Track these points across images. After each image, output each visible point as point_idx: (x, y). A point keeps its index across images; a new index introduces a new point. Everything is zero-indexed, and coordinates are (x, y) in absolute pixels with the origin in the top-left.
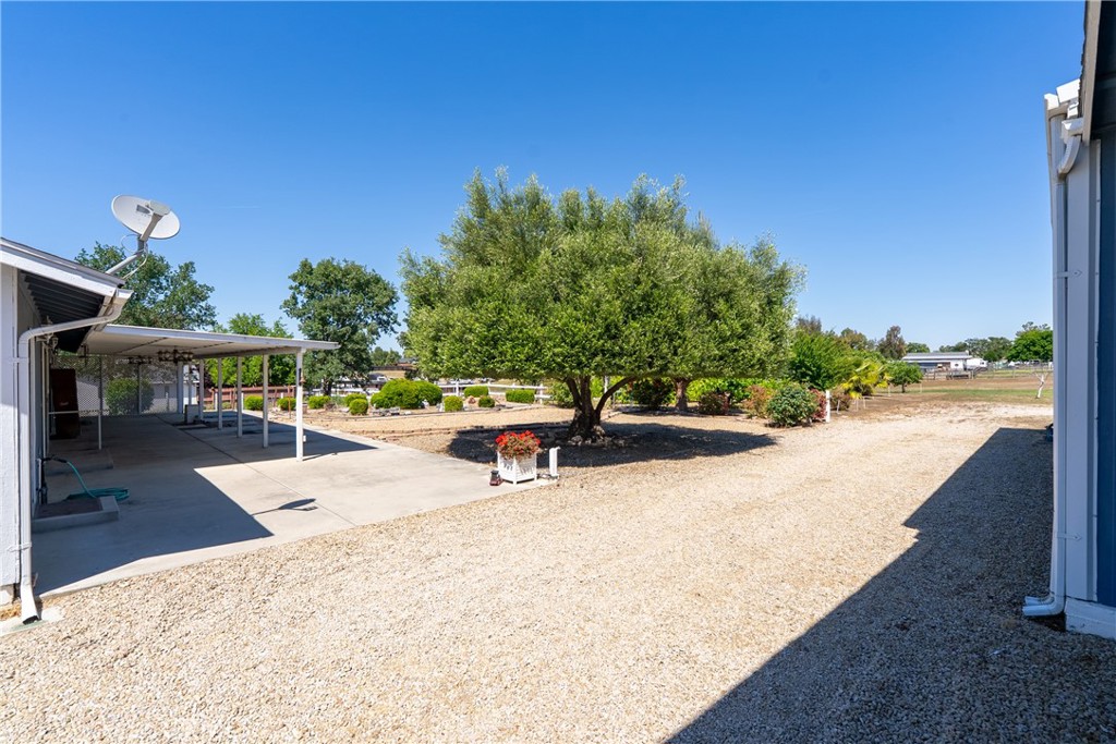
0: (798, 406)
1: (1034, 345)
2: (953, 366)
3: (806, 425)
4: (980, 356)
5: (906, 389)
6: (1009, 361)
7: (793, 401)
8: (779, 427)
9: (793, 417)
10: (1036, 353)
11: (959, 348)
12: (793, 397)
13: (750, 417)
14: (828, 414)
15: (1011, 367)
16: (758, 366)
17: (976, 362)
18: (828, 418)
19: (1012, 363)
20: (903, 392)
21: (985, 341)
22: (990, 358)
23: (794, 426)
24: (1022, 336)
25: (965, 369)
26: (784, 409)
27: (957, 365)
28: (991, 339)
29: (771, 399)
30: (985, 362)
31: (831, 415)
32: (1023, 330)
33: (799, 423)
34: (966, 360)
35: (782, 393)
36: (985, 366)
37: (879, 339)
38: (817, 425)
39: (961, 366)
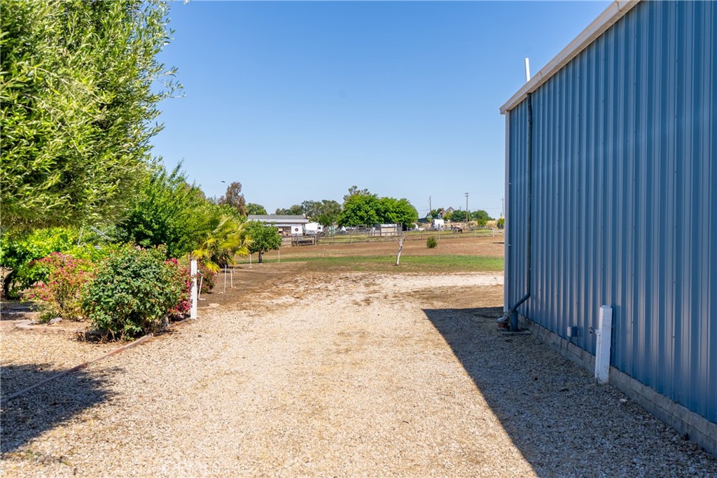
0: (147, 294)
1: (360, 210)
2: (293, 232)
3: (160, 331)
4: (315, 221)
5: (263, 257)
6: (340, 226)
7: (136, 283)
8: (110, 339)
9: (136, 317)
10: (362, 218)
11: (296, 211)
12: (136, 275)
13: (46, 320)
14: (195, 304)
15: (342, 233)
16: (53, 180)
17: (313, 227)
18: (194, 312)
19: (344, 229)
20: (260, 261)
21: (319, 204)
22: (325, 222)
23: (139, 335)
24: (349, 200)
25: (304, 234)
26: (120, 303)
27: (297, 230)
28: (324, 201)
29: (91, 281)
30: (322, 227)
31: (200, 304)
32: (348, 193)
33: (147, 329)
34: (303, 224)
35: (115, 267)
36: (321, 230)
37: (218, 197)
38: (177, 327)
39: (300, 232)
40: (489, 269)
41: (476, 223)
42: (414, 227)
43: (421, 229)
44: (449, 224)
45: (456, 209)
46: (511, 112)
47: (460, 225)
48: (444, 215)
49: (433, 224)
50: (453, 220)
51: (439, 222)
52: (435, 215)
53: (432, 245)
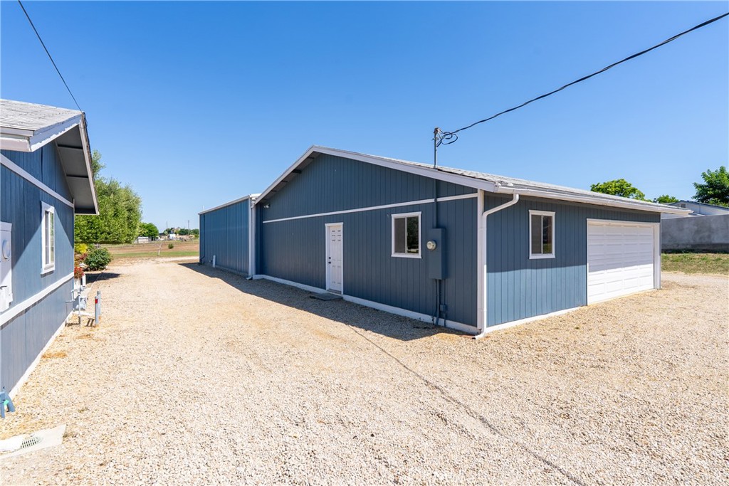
40: (197, 255)
41: (194, 236)
42: (157, 238)
43: (162, 239)
44: (179, 237)
45: (182, 228)
46: (201, 215)
47: (184, 237)
48: (175, 231)
49: (169, 237)
50: (180, 234)
51: (172, 236)
52: (169, 231)
53: (171, 247)
